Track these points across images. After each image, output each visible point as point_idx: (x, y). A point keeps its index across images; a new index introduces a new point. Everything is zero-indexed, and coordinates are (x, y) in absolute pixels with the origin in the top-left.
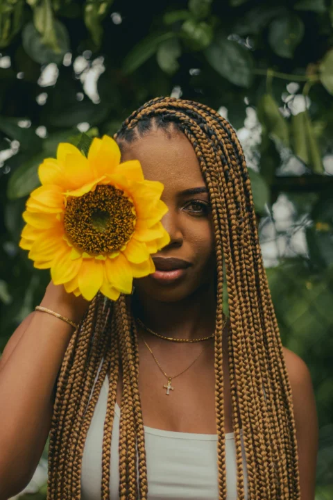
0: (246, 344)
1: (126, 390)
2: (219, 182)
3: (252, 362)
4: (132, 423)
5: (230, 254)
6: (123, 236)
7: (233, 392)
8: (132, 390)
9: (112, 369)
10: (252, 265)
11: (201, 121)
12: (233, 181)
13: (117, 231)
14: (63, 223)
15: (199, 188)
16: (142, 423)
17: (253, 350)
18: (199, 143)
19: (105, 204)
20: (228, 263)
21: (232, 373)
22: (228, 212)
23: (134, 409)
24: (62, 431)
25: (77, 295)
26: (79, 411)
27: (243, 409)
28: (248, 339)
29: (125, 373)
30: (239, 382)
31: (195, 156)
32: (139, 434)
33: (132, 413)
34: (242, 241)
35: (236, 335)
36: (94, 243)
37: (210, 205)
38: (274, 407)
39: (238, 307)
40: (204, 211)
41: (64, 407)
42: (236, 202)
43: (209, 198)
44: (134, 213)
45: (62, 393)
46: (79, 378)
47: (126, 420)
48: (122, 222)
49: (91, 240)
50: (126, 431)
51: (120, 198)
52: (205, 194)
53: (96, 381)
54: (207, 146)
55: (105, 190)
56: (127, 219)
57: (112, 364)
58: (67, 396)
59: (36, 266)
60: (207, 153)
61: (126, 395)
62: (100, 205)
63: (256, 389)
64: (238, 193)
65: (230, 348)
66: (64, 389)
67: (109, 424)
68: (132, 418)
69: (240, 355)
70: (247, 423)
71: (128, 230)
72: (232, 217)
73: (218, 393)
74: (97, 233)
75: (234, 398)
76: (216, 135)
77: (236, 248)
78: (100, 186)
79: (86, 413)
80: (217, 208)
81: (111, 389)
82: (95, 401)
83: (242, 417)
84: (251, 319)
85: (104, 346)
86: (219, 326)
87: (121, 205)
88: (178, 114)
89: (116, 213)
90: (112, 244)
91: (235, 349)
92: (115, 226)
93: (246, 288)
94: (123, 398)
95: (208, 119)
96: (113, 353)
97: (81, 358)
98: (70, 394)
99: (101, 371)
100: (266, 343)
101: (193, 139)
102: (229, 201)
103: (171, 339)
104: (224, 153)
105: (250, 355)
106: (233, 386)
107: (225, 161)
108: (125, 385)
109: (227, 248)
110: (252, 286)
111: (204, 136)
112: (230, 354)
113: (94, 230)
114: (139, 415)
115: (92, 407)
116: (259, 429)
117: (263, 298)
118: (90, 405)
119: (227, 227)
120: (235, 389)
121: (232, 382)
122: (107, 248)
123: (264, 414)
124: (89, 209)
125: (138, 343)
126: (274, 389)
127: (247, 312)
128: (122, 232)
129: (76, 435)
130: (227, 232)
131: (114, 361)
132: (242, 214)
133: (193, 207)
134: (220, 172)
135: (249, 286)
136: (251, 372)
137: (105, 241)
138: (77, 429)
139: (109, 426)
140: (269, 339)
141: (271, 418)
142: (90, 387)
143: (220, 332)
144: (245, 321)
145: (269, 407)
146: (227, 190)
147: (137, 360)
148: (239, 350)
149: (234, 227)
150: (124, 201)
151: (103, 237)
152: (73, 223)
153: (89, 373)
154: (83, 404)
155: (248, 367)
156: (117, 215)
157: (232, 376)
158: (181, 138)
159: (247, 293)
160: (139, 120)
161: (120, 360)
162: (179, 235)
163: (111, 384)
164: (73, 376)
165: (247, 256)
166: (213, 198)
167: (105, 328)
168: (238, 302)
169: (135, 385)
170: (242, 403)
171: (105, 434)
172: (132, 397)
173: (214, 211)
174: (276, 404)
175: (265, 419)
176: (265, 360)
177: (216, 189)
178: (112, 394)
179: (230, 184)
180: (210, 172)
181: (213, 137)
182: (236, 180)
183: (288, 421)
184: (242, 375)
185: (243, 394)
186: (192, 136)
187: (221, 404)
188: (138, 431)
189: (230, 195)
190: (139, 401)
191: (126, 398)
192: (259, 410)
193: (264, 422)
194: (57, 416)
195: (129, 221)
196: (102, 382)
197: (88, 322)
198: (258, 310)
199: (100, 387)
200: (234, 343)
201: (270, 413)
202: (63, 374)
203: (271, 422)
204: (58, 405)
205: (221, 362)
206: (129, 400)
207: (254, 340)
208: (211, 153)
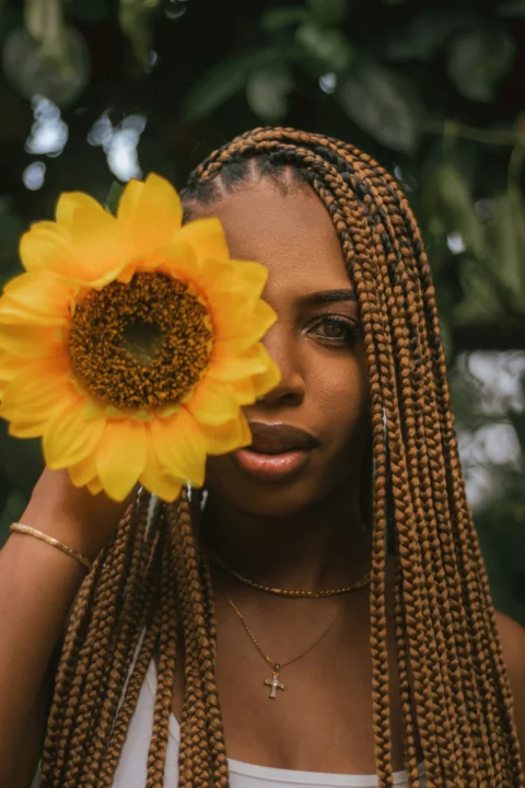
0: (430, 600)
1: (190, 688)
2: (378, 284)
3: (440, 635)
4: (204, 753)
5: (398, 421)
6: (187, 373)
7: (405, 695)
8: (203, 687)
9: (162, 647)
10: (439, 448)
11: (344, 168)
12: (404, 285)
13: (175, 361)
14: (68, 347)
15: (340, 292)
16: (223, 752)
17: (443, 612)
18: (341, 206)
19: (150, 308)
20: (395, 440)
21: (402, 658)
22: (394, 343)
23: (208, 723)
24: (64, 769)
25: (95, 491)
26: (98, 729)
27: (425, 727)
28: (433, 590)
29: (190, 654)
30: (417, 674)
31: (332, 229)
32: (217, 773)
33: (204, 733)
34: (421, 401)
35: (410, 580)
36: (126, 384)
37: (360, 325)
38: (483, 728)
39: (414, 527)
40: (348, 338)
41: (68, 721)
42: (410, 326)
43: (359, 313)
44: (209, 326)
45: (65, 693)
46: (100, 662)
47: (192, 747)
48: (185, 343)
49: (123, 380)
50: (193, 768)
51: (181, 297)
52: (351, 303)
53: (131, 672)
54: (356, 213)
55: (151, 280)
56: (194, 338)
57: (163, 637)
58: (73, 701)
59: (14, 432)
60: (355, 225)
61: (192, 698)
62: (140, 309)
63: (449, 689)
64: (412, 308)
65: (398, 609)
66: (67, 685)
67: (159, 754)
68: (204, 743)
69: (418, 620)
70: (433, 756)
71: (195, 360)
72: (403, 351)
73: (378, 695)
74: (134, 365)
75: (407, 707)
76: (372, 196)
77: (409, 411)
78: (142, 274)
79: (112, 736)
80: (375, 333)
81: (161, 686)
82: (130, 711)
83: (425, 743)
84: (439, 552)
85: (148, 604)
86: (378, 561)
87: (182, 310)
88: (301, 151)
89: (173, 325)
90: (164, 389)
91: (409, 609)
92: (171, 351)
93: (429, 492)
94: (186, 705)
95: (357, 165)
96: (165, 617)
97: (102, 623)
98: (79, 696)
99: (141, 653)
100: (467, 603)
101: (329, 199)
102: (396, 321)
103: (277, 591)
104: (388, 231)
105: (438, 623)
106: (405, 683)
107: (389, 244)
108: (190, 679)
109: (392, 409)
110: (441, 490)
111: (350, 194)
112: (398, 619)
113: (128, 360)
114: (218, 734)
115: (124, 723)
116: (456, 768)
117: (460, 515)
118: (119, 719)
119: (393, 370)
120: (409, 690)
121: (403, 675)
122: (155, 395)
123: (466, 740)
124: (119, 317)
125: (213, 599)
126: (483, 692)
127: (431, 539)
128: (184, 365)
129: (92, 777)
130: (393, 379)
131: (167, 632)
132: (420, 348)
133: (326, 330)
134: (380, 266)
135: (434, 489)
136: (440, 655)
137: (152, 381)
138: (95, 765)
139: (157, 758)
140: (472, 596)
141: (479, 749)
142: (120, 683)
143: (381, 575)
144: (428, 555)
145: (475, 726)
146: (392, 300)
147: (213, 631)
148: (417, 610)
149: (405, 372)
150: (188, 303)
151: (147, 375)
152: (86, 346)
153: (118, 655)
154: (106, 715)
155: (433, 644)
156: (175, 330)
157: (402, 663)
158: (308, 195)
159: (430, 502)
160: (225, 163)
161: (180, 629)
162: (297, 381)
163: (161, 677)
164: (86, 660)
165: (430, 431)
166: (366, 312)
167: (150, 569)
168: (413, 517)
169: (210, 676)
170: (423, 715)
171: (149, 776)
172: (204, 700)
173: (369, 337)
174: (487, 722)
175: (467, 751)
176: (467, 635)
177: (371, 295)
178: (164, 696)
179: (398, 289)
180: (361, 262)
181: (368, 197)
182: (410, 285)
183: (509, 757)
184: (423, 660)
185: (426, 698)
186: (327, 192)
187: (384, 718)
188: (216, 768)
189: (398, 310)
190: (218, 707)
191: (193, 703)
192: (455, 731)
193: (465, 756)
194: (53, 739)
195: (198, 343)
196: (143, 675)
197: (116, 552)
198: (451, 537)
199: (140, 684)
200: (407, 597)
201: (477, 739)
202: (66, 656)
203: (478, 757)
204: (57, 717)
205: (383, 633)
206: (198, 708)
207: (445, 594)
208: (363, 227)
